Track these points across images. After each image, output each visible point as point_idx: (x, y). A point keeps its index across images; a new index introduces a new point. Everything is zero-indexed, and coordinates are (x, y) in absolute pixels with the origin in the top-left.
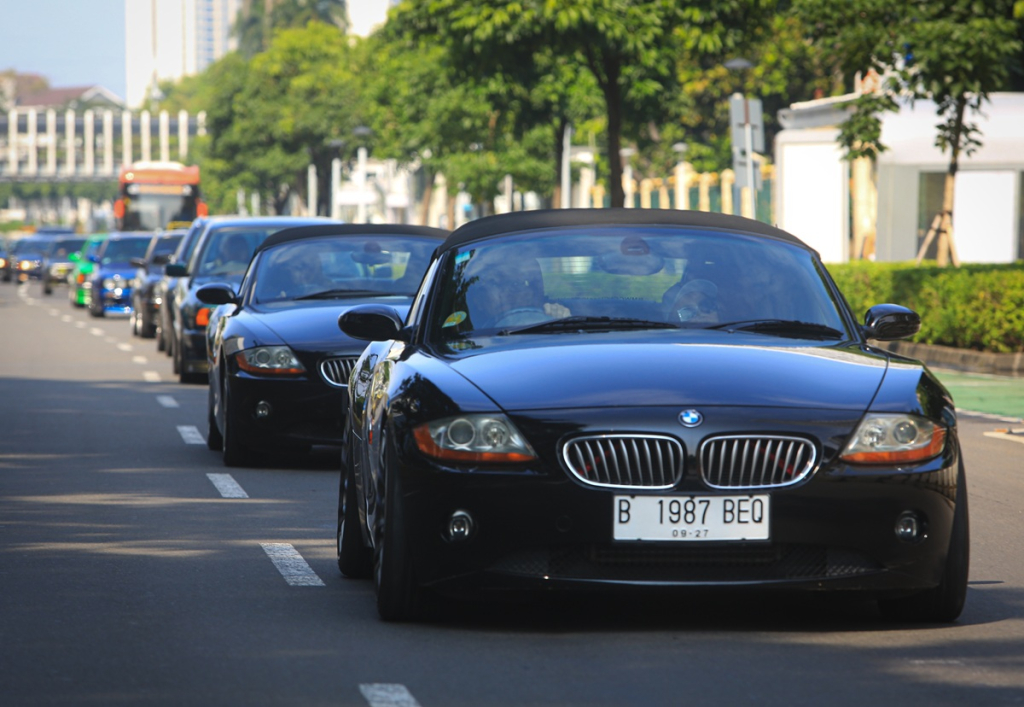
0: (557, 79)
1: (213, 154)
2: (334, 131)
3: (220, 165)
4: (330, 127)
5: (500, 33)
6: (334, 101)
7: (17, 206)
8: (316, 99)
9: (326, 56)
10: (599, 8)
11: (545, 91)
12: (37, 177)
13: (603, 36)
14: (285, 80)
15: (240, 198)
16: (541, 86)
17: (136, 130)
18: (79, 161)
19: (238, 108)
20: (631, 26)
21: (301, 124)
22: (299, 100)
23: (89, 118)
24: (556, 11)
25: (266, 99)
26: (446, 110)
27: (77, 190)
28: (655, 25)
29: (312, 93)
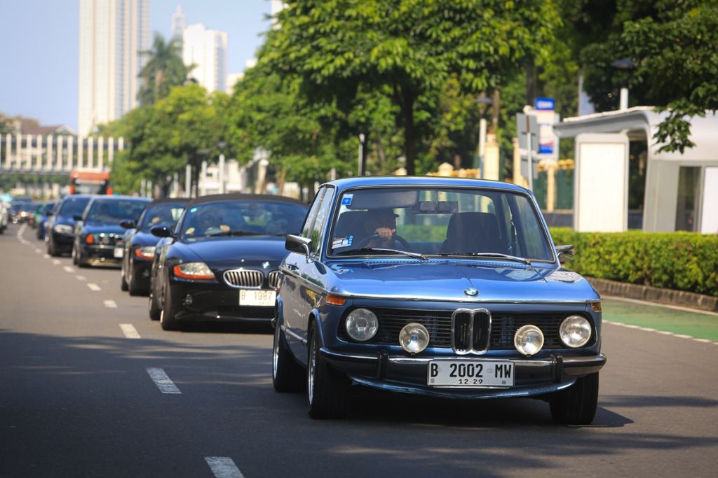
0: (364, 108)
1: (131, 158)
2: (204, 144)
3: (134, 165)
4: (200, 143)
5: (339, 72)
6: (204, 128)
7: (21, 187)
8: (192, 127)
9: (199, 103)
10: (407, 58)
11: (358, 114)
12: (31, 171)
13: (409, 75)
14: (175, 115)
15: (143, 183)
16: (355, 112)
17: (85, 146)
18: (54, 163)
19: (147, 131)
20: (427, 71)
21: (184, 141)
22: (184, 127)
23: (60, 140)
24: (378, 58)
25: (164, 126)
26: (287, 128)
27: (53, 179)
28: (444, 71)
29: (191, 123)
